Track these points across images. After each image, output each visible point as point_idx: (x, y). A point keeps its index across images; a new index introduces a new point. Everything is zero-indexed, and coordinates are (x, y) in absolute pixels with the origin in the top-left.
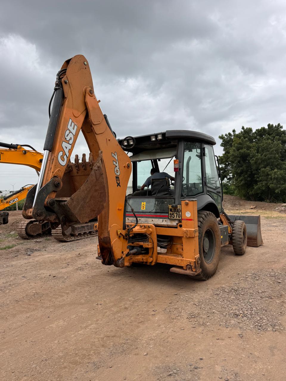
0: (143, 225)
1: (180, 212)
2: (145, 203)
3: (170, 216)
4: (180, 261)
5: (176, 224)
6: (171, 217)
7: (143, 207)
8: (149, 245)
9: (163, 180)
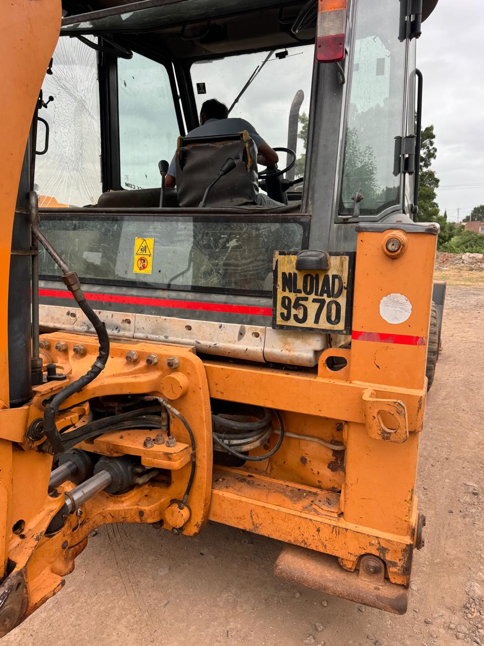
0: (141, 355)
1: (340, 293)
2: (150, 242)
3: (280, 309)
4: (326, 533)
5: (310, 355)
6: (287, 318)
7: (143, 260)
8: (170, 459)
9: (230, 143)
